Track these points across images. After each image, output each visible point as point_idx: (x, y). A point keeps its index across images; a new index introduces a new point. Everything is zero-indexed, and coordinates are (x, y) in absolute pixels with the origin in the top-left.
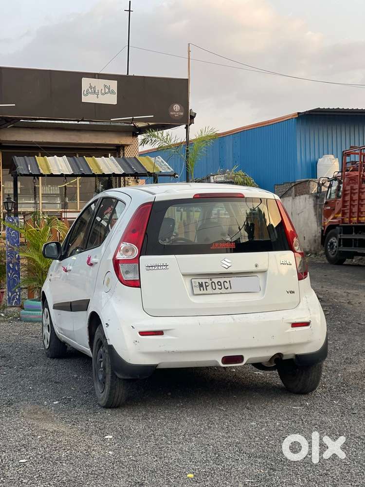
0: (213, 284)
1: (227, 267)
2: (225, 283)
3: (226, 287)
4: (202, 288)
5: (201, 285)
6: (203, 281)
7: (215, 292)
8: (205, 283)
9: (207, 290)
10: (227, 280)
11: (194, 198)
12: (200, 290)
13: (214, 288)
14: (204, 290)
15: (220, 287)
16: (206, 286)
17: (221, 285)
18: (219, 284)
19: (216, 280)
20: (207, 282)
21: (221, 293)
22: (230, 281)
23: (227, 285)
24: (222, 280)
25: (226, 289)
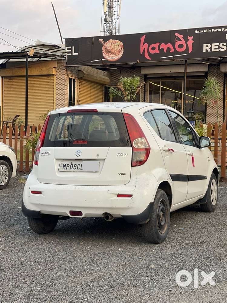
0: (72, 166)
1: (78, 155)
2: (79, 165)
3: (78, 168)
4: (64, 168)
5: (64, 166)
6: (67, 163)
7: (71, 170)
8: (67, 165)
9: (66, 169)
10: (80, 164)
11: (68, 112)
12: (63, 169)
13: (71, 168)
14: (65, 169)
15: (75, 168)
16: (67, 167)
17: (76, 167)
18: (75, 166)
19: (74, 164)
20: (68, 165)
21: (74, 172)
22: (82, 165)
23: (79, 167)
24: (77, 164)
25: (78, 169)
